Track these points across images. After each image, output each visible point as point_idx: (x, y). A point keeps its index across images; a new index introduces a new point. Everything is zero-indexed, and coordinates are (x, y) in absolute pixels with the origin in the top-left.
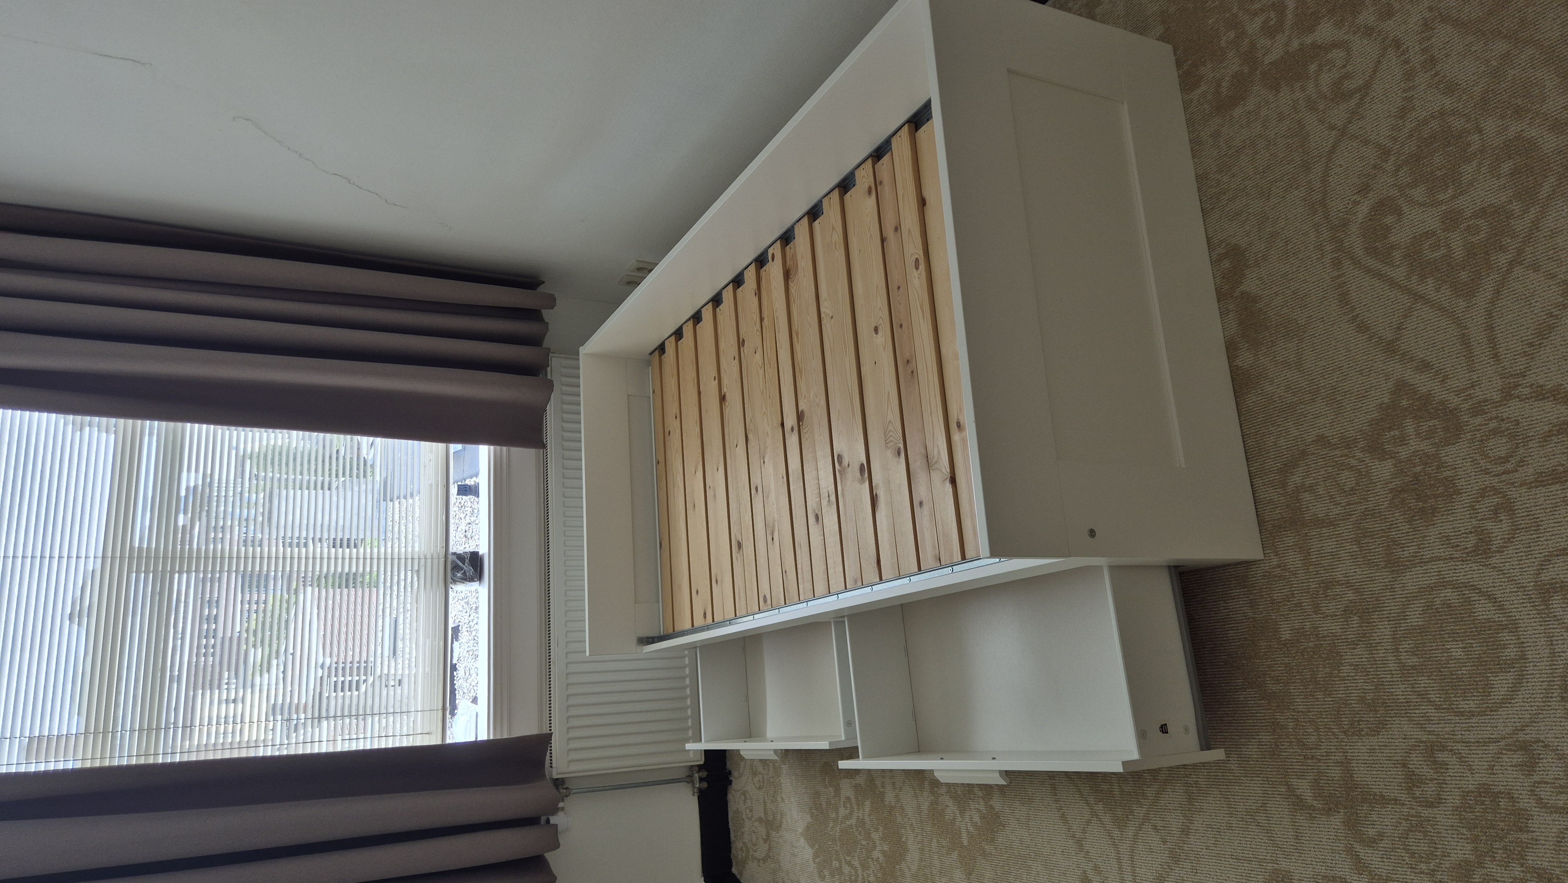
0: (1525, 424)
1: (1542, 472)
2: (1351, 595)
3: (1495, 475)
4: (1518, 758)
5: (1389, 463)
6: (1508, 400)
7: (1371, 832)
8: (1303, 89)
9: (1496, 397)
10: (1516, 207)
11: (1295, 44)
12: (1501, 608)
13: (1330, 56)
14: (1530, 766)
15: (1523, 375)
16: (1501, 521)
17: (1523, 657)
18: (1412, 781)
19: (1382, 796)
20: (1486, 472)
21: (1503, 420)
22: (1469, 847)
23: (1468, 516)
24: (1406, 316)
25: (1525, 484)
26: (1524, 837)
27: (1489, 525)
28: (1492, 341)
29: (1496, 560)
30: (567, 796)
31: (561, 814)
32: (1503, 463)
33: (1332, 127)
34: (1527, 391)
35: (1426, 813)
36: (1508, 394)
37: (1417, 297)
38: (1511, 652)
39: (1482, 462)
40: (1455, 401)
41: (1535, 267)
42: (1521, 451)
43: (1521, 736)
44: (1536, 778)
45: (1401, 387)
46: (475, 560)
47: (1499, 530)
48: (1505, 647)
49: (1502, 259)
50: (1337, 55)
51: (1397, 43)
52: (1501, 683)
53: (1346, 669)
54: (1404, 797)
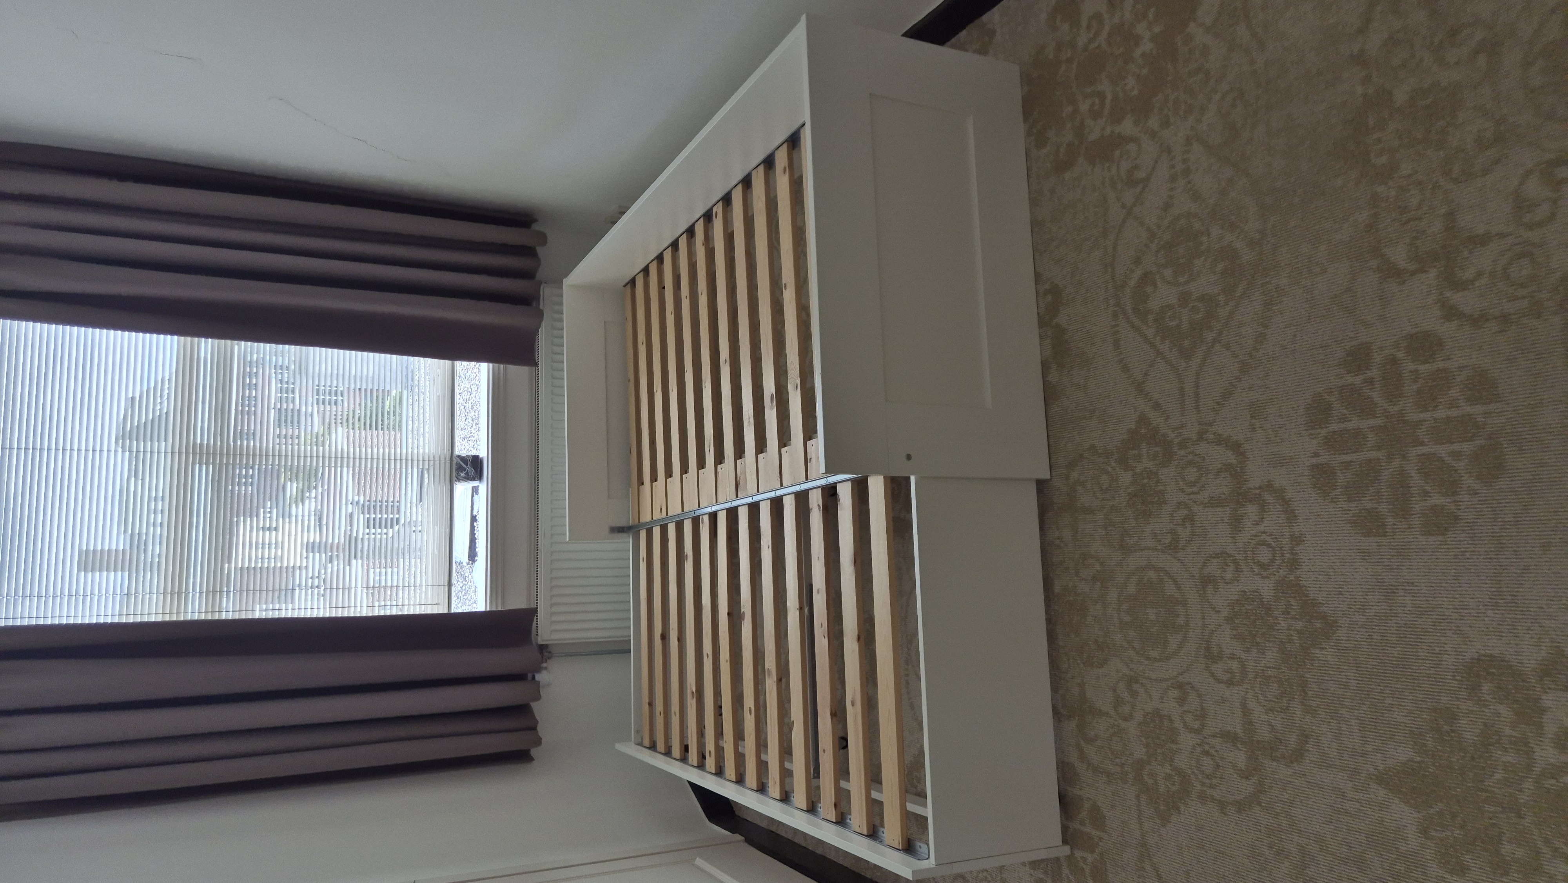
0: (1208, 460)
1: (1213, 497)
2: (1098, 567)
3: (1187, 494)
4: (1176, 693)
5: (1130, 473)
6: (1200, 442)
7: (1092, 734)
8: (1109, 170)
9: (1194, 437)
10: (1221, 298)
11: (1108, 131)
12: (1179, 589)
13: (1128, 147)
14: (1182, 700)
15: (1210, 424)
16: (1186, 527)
17: (1187, 625)
18: (1118, 702)
19: (1100, 710)
20: (1182, 491)
21: (1196, 455)
22: (1144, 750)
23: (1169, 521)
24: (1151, 366)
25: (1202, 504)
26: (1174, 747)
27: (1180, 530)
28: (1197, 395)
29: (1181, 554)
30: (549, 658)
31: (544, 672)
32: (1192, 486)
33: (1123, 206)
34: (1212, 436)
35: (1124, 724)
36: (1201, 437)
37: (1159, 353)
38: (1181, 620)
39: (1181, 483)
40: (1172, 435)
41: (1227, 347)
42: (1204, 479)
43: (1180, 679)
44: (1185, 708)
45: (1142, 419)
46: (476, 462)
47: (1184, 533)
48: (1178, 616)
49: (1210, 336)
50: (1132, 147)
51: (1169, 150)
52: (1174, 641)
53: (1089, 618)
54: (1112, 712)
